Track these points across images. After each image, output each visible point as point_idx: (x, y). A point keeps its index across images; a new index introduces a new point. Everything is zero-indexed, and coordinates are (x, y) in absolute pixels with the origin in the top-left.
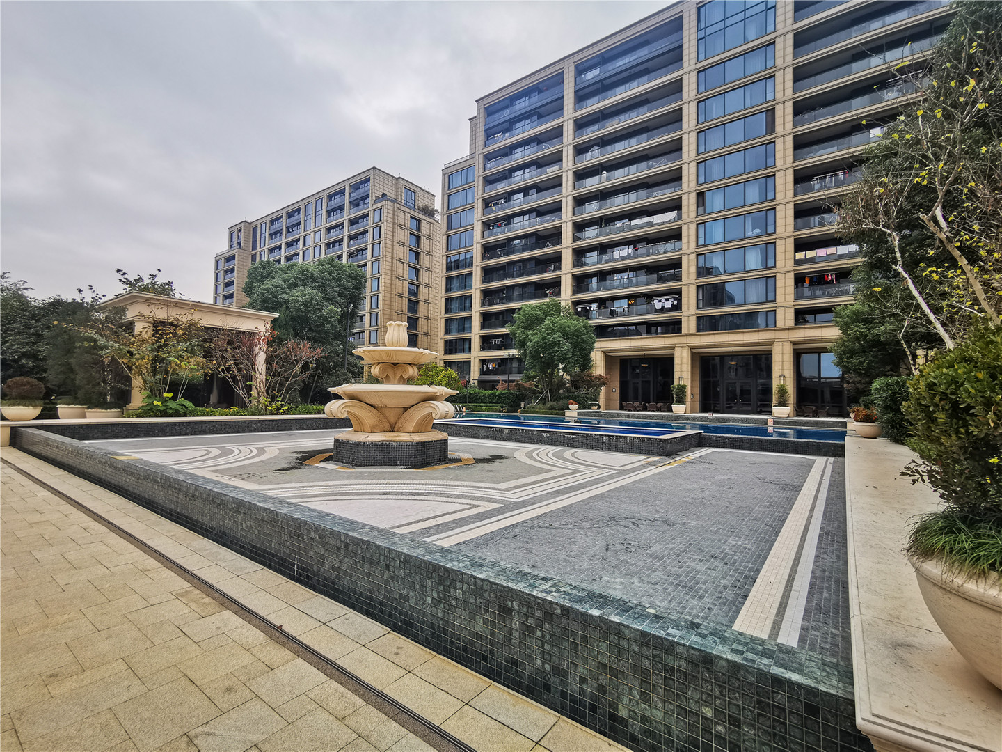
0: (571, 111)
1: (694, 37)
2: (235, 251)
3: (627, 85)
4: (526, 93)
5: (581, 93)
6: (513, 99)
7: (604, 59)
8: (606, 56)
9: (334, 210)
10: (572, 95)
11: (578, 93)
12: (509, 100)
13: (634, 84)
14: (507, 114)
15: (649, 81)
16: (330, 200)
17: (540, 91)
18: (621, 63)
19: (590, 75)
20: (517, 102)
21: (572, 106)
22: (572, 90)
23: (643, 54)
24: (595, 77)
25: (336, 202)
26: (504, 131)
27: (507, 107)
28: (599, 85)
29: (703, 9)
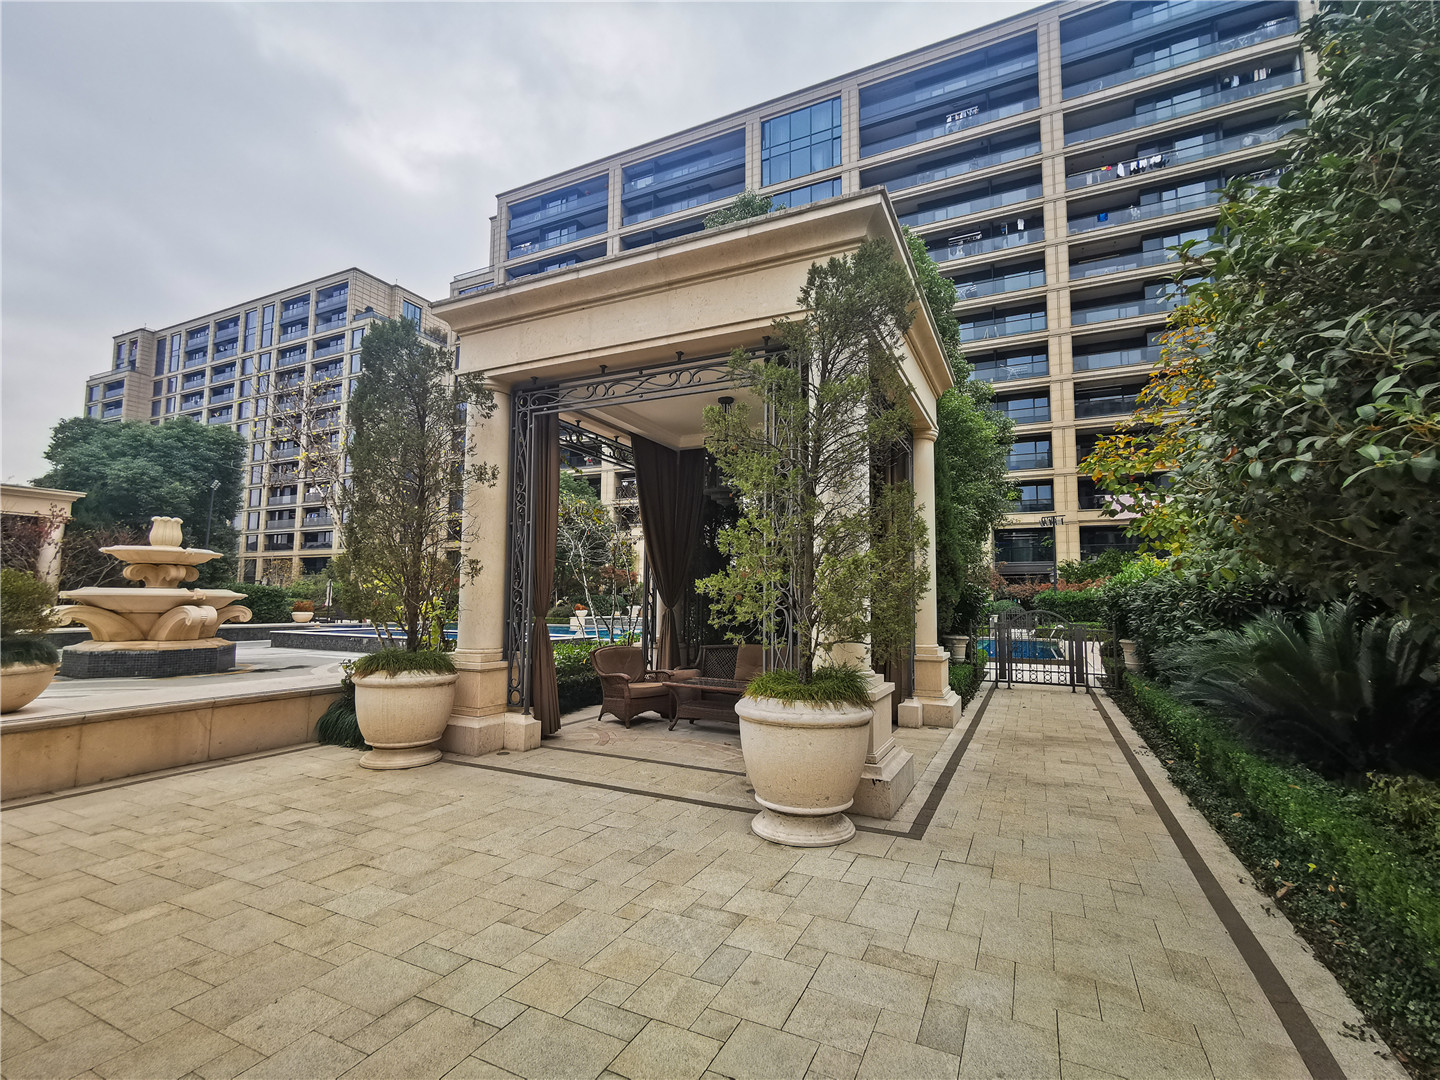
0: (617, 226)
1: (757, 156)
2: (124, 374)
3: (685, 203)
4: (562, 195)
5: (631, 204)
6: (545, 201)
7: (658, 166)
8: (662, 162)
9: (293, 324)
10: (618, 206)
11: (627, 204)
12: (540, 201)
13: (693, 202)
14: (537, 219)
15: (711, 201)
16: (287, 309)
17: (581, 195)
18: (679, 174)
19: (643, 183)
20: (551, 205)
21: (618, 219)
22: (618, 199)
23: (702, 167)
24: (648, 186)
25: (295, 312)
26: (534, 241)
27: (537, 210)
28: (651, 198)
29: (767, 125)
